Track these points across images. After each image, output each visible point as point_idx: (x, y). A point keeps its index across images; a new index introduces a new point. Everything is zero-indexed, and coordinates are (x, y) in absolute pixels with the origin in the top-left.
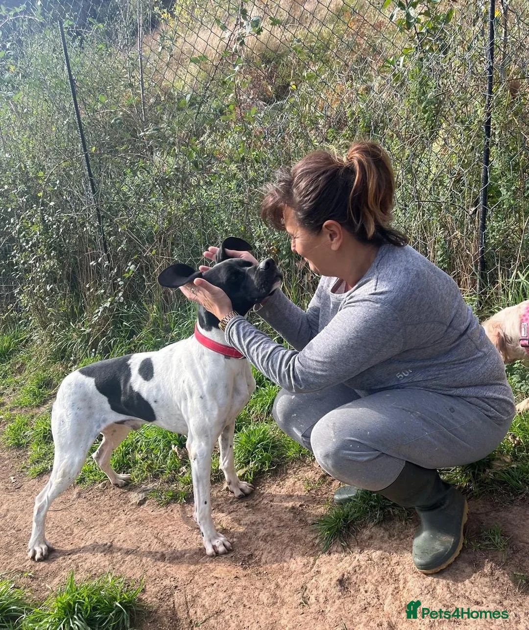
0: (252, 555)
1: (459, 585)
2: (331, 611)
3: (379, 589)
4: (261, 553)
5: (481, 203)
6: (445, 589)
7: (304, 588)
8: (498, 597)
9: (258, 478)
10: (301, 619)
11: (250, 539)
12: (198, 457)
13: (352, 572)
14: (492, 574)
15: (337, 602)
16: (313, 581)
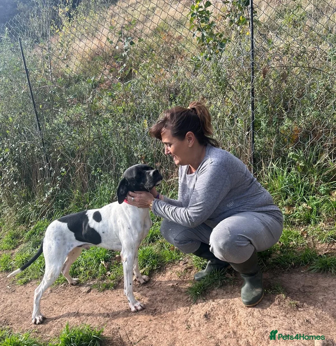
0: (156, 309)
1: (265, 310)
2: (203, 330)
3: (225, 317)
4: (160, 308)
5: (251, 129)
6: (258, 313)
7: (187, 321)
8: (284, 313)
9: (151, 273)
10: (189, 335)
11: (153, 302)
12: (128, 260)
13: (211, 311)
14: (279, 304)
15: (205, 325)
16: (191, 317)
